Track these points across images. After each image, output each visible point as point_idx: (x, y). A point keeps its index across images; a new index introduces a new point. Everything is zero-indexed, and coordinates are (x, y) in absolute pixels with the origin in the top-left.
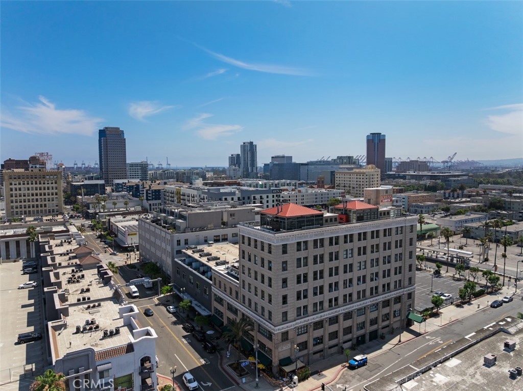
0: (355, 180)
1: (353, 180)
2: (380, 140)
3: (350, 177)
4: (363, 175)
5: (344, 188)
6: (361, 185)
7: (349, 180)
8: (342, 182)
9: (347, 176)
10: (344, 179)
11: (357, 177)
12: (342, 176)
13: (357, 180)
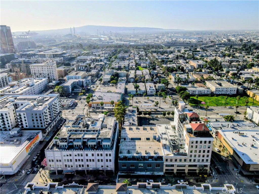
0: (47, 69)
1: (45, 69)
2: (7, 30)
3: (42, 68)
4: (52, 67)
5: (38, 75)
6: (51, 72)
7: (42, 70)
8: (37, 71)
9: (40, 68)
10: (38, 70)
11: (48, 68)
12: (36, 68)
13: (48, 69)
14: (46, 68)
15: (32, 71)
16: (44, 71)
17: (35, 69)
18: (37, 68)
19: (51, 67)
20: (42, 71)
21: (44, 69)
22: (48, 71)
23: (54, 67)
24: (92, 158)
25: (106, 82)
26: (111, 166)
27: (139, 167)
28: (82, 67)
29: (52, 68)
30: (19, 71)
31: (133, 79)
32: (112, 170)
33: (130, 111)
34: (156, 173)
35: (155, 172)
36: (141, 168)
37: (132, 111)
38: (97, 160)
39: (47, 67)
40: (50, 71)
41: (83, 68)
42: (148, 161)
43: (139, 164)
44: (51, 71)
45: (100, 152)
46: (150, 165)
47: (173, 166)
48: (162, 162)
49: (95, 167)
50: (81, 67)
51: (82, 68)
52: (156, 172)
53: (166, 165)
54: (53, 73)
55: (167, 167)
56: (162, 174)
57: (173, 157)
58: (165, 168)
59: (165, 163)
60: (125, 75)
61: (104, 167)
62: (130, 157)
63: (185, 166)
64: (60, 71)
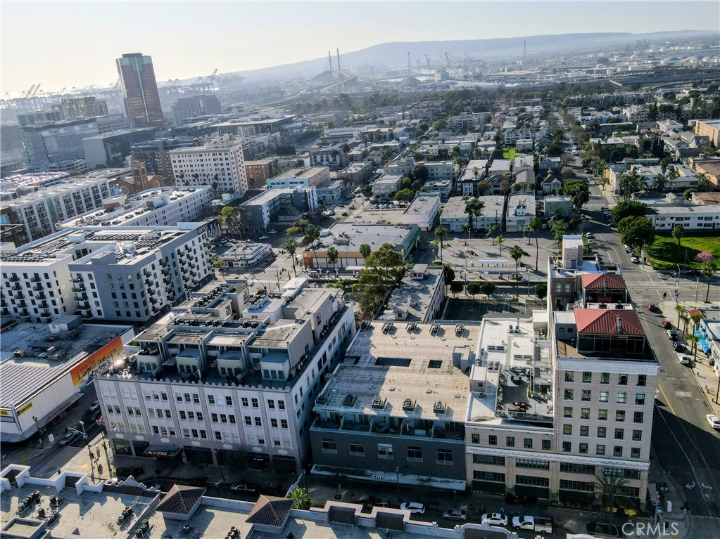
0: (212, 162)
1: (208, 162)
2: (143, 65)
3: (201, 158)
4: (226, 154)
5: (192, 178)
6: (226, 169)
7: (200, 163)
8: (186, 168)
9: (196, 158)
10: (189, 164)
11: (215, 157)
12: (184, 158)
13: (216, 162)
14: (211, 157)
15: (174, 169)
16: (205, 167)
17: (182, 164)
18: (188, 158)
19: (223, 153)
20: (200, 168)
21: (204, 163)
22: (217, 167)
23: (233, 155)
24: (228, 411)
25: (384, 195)
26: (287, 442)
27: (380, 456)
28: (325, 156)
29: (226, 157)
30: (143, 170)
31: (471, 185)
32: (293, 458)
33: (417, 277)
34: (439, 483)
35: (435, 479)
36: (384, 457)
37: (422, 278)
38: (244, 419)
39: (214, 155)
40: (222, 167)
41: (328, 160)
42: (413, 435)
43: (379, 445)
44: (225, 167)
45: (250, 393)
46: (415, 451)
47: (500, 461)
48: (460, 442)
49: (238, 441)
50: (322, 157)
51: (325, 159)
52: (439, 479)
53: (475, 456)
54: (229, 172)
55: (479, 462)
56: (459, 486)
57: (497, 427)
58: (471, 467)
59: (471, 449)
60: (448, 174)
61: (265, 445)
62: (352, 419)
63: (547, 468)
64: (257, 169)
